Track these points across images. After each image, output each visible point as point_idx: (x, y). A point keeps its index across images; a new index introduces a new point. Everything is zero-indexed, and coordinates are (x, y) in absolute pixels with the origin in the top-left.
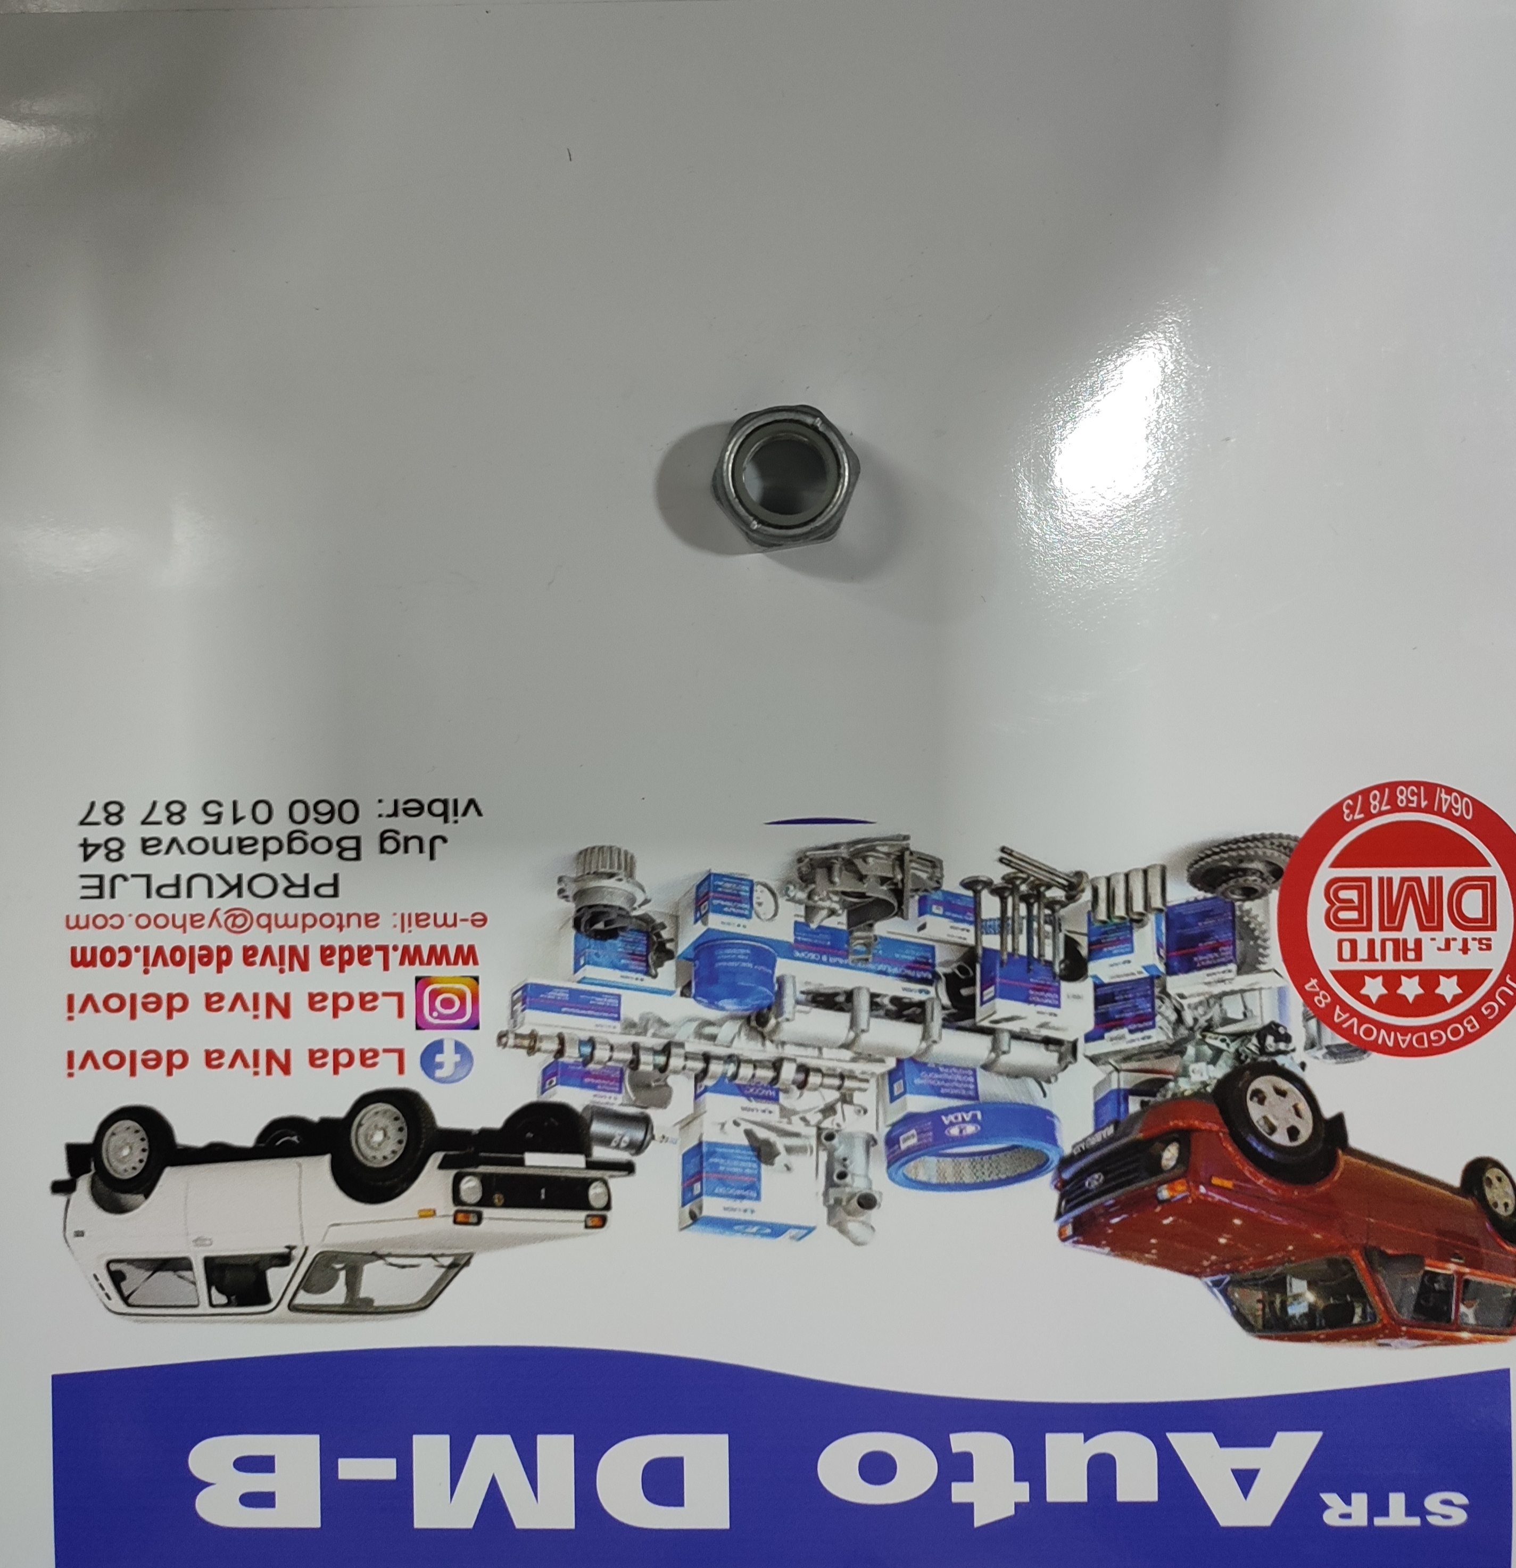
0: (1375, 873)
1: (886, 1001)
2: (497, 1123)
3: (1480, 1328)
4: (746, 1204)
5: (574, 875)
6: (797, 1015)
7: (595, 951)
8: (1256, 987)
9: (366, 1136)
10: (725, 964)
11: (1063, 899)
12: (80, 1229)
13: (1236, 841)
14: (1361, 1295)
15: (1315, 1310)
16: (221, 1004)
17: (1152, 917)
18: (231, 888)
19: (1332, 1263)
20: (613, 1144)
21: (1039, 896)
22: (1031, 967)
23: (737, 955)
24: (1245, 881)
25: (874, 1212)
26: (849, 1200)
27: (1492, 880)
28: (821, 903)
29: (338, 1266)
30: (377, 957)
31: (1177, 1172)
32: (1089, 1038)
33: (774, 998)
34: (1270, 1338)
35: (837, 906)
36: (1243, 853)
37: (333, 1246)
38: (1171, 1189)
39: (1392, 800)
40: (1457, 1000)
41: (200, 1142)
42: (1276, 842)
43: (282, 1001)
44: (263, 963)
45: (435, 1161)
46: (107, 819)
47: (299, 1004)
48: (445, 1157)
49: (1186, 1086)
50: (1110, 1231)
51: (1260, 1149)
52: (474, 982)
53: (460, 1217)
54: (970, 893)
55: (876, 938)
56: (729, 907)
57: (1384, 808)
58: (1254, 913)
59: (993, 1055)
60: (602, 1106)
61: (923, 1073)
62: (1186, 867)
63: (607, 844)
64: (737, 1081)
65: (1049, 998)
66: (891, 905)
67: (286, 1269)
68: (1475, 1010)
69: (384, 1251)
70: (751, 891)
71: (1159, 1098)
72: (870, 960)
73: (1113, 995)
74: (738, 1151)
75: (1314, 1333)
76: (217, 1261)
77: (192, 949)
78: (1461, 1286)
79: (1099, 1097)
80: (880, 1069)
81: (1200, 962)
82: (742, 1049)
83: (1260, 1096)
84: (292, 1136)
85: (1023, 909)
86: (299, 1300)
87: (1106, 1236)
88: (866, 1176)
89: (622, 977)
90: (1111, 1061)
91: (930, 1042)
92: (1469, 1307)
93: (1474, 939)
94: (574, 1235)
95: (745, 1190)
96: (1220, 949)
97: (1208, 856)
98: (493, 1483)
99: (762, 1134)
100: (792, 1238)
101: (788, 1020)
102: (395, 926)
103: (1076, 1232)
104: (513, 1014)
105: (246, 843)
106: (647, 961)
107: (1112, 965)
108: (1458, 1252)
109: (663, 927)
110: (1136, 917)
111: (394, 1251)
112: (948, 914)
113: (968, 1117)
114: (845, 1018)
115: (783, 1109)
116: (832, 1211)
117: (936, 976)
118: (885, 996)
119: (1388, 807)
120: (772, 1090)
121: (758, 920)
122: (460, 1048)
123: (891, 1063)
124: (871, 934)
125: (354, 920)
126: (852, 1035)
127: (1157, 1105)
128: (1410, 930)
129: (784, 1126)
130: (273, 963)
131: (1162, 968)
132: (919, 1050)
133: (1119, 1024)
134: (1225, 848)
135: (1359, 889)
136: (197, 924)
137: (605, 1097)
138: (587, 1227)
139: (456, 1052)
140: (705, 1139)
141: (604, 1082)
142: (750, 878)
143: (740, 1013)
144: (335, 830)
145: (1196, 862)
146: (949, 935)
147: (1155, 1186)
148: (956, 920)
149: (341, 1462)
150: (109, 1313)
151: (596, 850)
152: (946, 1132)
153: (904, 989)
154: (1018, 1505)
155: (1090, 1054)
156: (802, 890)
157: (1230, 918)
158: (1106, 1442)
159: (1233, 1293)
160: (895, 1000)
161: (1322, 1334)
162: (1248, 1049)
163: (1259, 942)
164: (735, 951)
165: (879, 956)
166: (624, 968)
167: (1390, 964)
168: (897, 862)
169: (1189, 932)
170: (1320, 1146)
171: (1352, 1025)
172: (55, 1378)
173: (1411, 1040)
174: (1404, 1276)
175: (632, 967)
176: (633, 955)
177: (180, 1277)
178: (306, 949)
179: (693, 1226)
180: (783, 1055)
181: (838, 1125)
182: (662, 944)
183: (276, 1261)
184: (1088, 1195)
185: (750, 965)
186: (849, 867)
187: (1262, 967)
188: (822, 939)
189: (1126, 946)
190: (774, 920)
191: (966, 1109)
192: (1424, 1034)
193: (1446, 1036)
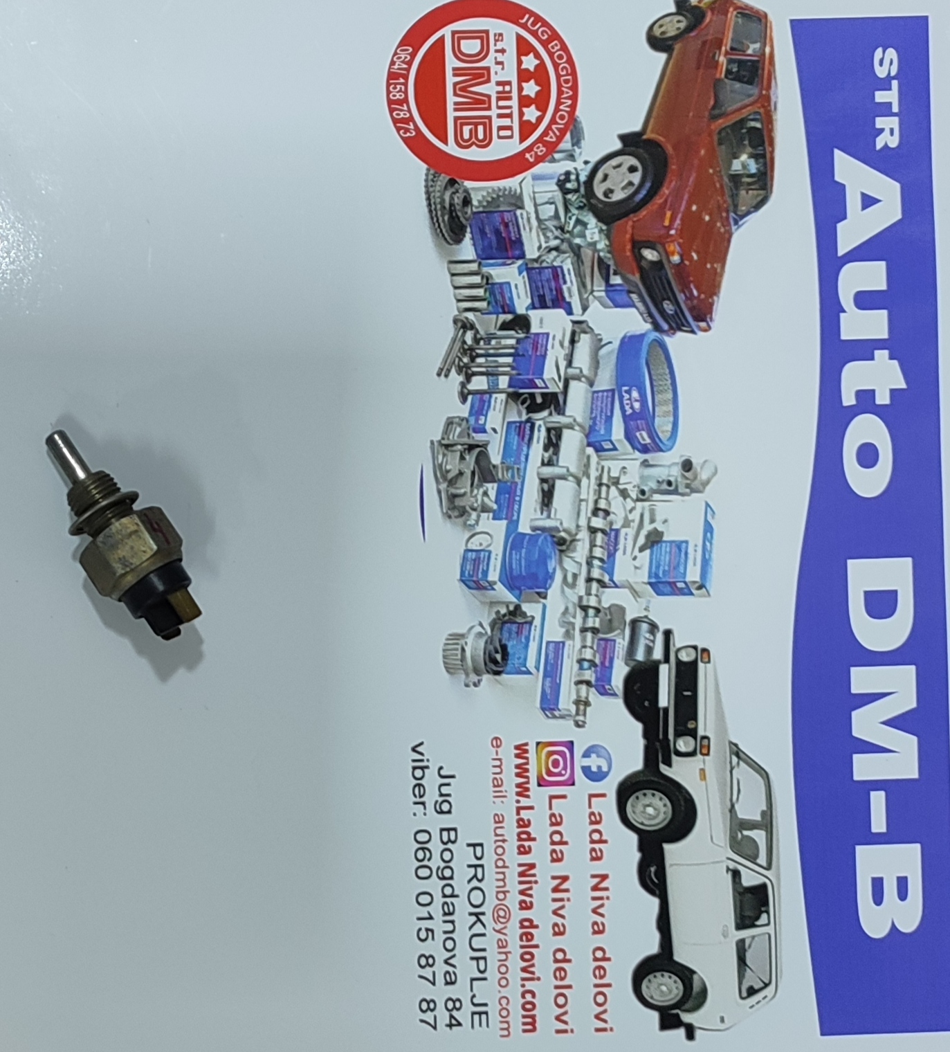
0: (451, 114)
1: (546, 455)
2: (638, 727)
3: (763, 40)
4: (690, 550)
5: (463, 676)
6: (558, 517)
7: (516, 660)
8: (532, 195)
9: (650, 819)
10: (523, 569)
11: (473, 332)
12: (719, 1020)
13: (430, 211)
14: (742, 122)
15: (754, 154)
16: (560, 925)
17: (485, 270)
18: (479, 920)
19: (720, 144)
20: (651, 644)
21: (471, 349)
22: (521, 353)
23: (516, 559)
24: (458, 204)
25: (694, 461)
26: (687, 478)
27: (454, 33)
28: (479, 502)
29: (740, 836)
30: (525, 814)
31: (661, 249)
32: (570, 312)
33: (546, 534)
34: (772, 185)
35: (481, 491)
36: (439, 207)
37: (726, 840)
38: (673, 254)
39: (400, 102)
40: (538, 56)
41: (656, 937)
42: (430, 183)
43: (557, 882)
44: (531, 896)
45: (665, 770)
46: (432, 1010)
47: (559, 868)
48: (664, 763)
49: (601, 246)
50: (703, 296)
51: (644, 192)
52: (540, 746)
53: (705, 751)
54: (470, 398)
55: (502, 463)
56: (483, 566)
57: (405, 108)
58: (480, 198)
59: (583, 379)
60: (625, 653)
61: (597, 428)
62: (451, 247)
63: (441, 653)
64: (605, 558)
65: (542, 341)
67: (742, 873)
68: (545, 44)
69: (729, 803)
70: (472, 551)
71: (611, 263)
72: (518, 466)
73: (539, 296)
74: (654, 557)
75: (768, 156)
76: (738, 921)
77: (522, 947)
78: (734, 52)
79: (611, 304)
80: (594, 459)
81: (515, 235)
82: (582, 556)
83: (608, 192)
84: (650, 871)
85: (480, 360)
86: (764, 864)
87: (707, 298)
88: (669, 466)
89: (534, 640)
90: (585, 296)
91: (575, 424)
92: (748, 47)
93: (495, 45)
94: (715, 671)
95: (680, 550)
96: (506, 221)
97: (441, 231)
98: (885, 723)
99: (641, 540)
100: (713, 517)
101: (561, 524)
102: (502, 802)
103: (703, 320)
104: (562, 717)
106: (523, 623)
107: (519, 297)
108: (711, 55)
109: (498, 612)
110: (485, 281)
111: (729, 797)
112: (484, 412)
113: (627, 396)
114: (558, 483)
115: (623, 526)
116: (694, 491)
117: (529, 420)
118: (543, 456)
119: (405, 105)
120: (611, 533)
121: (492, 546)
122: (586, 755)
123: (590, 451)
124: (500, 466)
125: (499, 831)
126: (570, 478)
127: (616, 264)
128: (490, 89)
129: (635, 525)
130: (531, 888)
131: (520, 262)
132: (581, 432)
133: (559, 291)
134: (435, 219)
135: (462, 125)
136: (504, 944)
137: (618, 651)
138: (709, 662)
139: (590, 757)
140: (646, 580)
141: (608, 652)
142: (462, 552)
143: (557, 557)
144: (436, 846)
145: (445, 239)
146: (500, 411)
147: (671, 265)
148: (489, 406)
149: (875, 829)
150: (775, 997)
151: (446, 660)
152: (638, 411)
153: (538, 442)
154: (891, 358)
155: (581, 312)
156: (470, 515)
157: (484, 215)
158: (846, 299)
159: (742, 211)
160: (546, 449)
161: (768, 149)
162: (576, 200)
163: (501, 194)
164: (514, 562)
165: (515, 460)
166: (528, 638)
167: (514, 103)
168: (450, 448)
169: (494, 243)
170: (641, 151)
171: (557, 128)
172: (822, 1034)
173: (567, 88)
174: (728, 93)
175: (527, 633)
176: (519, 632)
177: (750, 946)
178: (520, 865)
179: (708, 588)
180: (586, 526)
181: (634, 487)
182: (511, 613)
183: (737, 880)
184: (678, 311)
185: (524, 551)
186: (453, 482)
187: (519, 191)
188: (505, 500)
189: (505, 287)
190: (492, 535)
191: (621, 398)
192: (562, 78)
193: (563, 63)
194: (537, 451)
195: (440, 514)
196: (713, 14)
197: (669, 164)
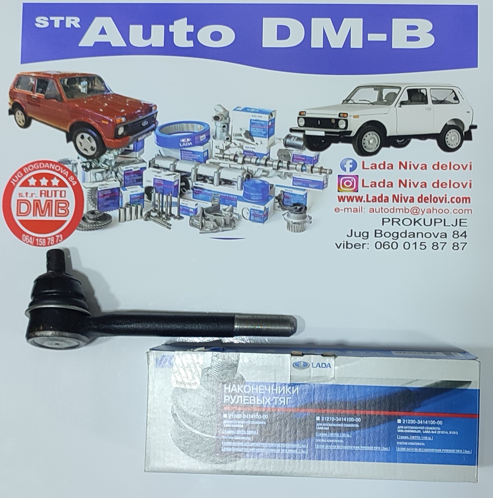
0: (53, 218)
1: (209, 182)
2: (333, 145)
3: (29, 77)
4: (254, 118)
5: (306, 224)
7: (300, 199)
8: (92, 183)
9: (375, 142)
10: (259, 195)
11: (151, 212)
12: (468, 114)
13: (96, 229)
14: (65, 87)
15: (79, 83)
16: (421, 184)
17: (124, 206)
18: (417, 221)
19: (73, 97)
20: (296, 138)
21: (159, 213)
22: (162, 191)
24: (94, 217)
25: (214, 115)
26: (222, 119)
27: (18, 215)
28: (228, 213)
29: (385, 101)
30: (370, 199)
31: (119, 126)
32: (145, 168)
33: (244, 183)
34: (93, 75)
35: (223, 212)
36: (94, 225)
37: (387, 107)
38: (121, 120)
39: (47, 241)
40: (30, 178)
41: (429, 140)
42: (84, 229)
43: (401, 185)
44: (408, 197)
45: (354, 133)
46: (458, 244)
47: (396, 184)
48: (350, 134)
49: (116, 153)
50: (141, 108)
51: (93, 133)
52: (339, 190)
53: (346, 115)
54: (181, 215)
55: (211, 202)
58: (92, 206)
59: (175, 164)
60: (299, 150)
61: (198, 158)
62: (113, 221)
63: (296, 233)
64: (256, 157)
65: (157, 181)
66: (205, 211)
67: (402, 100)
68: (25, 174)
69: (370, 105)
70: (250, 217)
71: (124, 149)
72: (213, 195)
73: (137, 182)
74: (257, 135)
75: (80, 76)
76: (423, 103)
77: (431, 202)
78: (33, 90)
79: (142, 150)
80: (211, 160)
81: (109, 191)
82: (255, 167)
83: (92, 149)
84: (399, 142)
85: (164, 210)
86: (399, 90)
87: (142, 106)
88: (216, 126)
89: (292, 191)
90: (138, 161)
91: (195, 168)
92: (32, 83)
93: (24, 197)
94: (310, 109)
95: (255, 123)
96: (102, 195)
97: (105, 225)
98: (337, 32)
99: (249, 141)
100: (240, 107)
101: (240, 176)
102: (364, 209)
103: (151, 108)
104: (327, 180)
105: (412, 236)
106: (284, 196)
107: (137, 191)
108: (34, 100)
109: (278, 207)
110: (129, 206)
111: (367, 105)
112: (188, 209)
113: (184, 144)
114: (222, 177)
115: (242, 148)
116: (228, 116)
117: (193, 189)
118: (209, 183)
119: (48, 239)
120: (245, 154)
121: (248, 208)
122: (344, 169)
123: (207, 162)
124: (213, 203)
125: (377, 211)
126: (220, 171)
127: (124, 147)
128: (43, 200)
129: (242, 143)
130: (404, 197)
131: (121, 190)
132: (199, 166)
133: (135, 172)
134: (100, 227)
135: (58, 213)
136: (429, 210)
137: (298, 153)
138: (305, 112)
139: (346, 168)
140: (267, 139)
141: (299, 158)
142: (250, 221)
143: (255, 179)
144: (383, 240)
145: (109, 223)
146: (188, 202)
147: (126, 121)
148: (185, 207)
149: (385, 40)
150: (459, 87)
151: (299, 231)
152: (191, 140)
153: (203, 185)
154: (173, 24)
155: (145, 163)
156: (234, 217)
157: (99, 205)
158: (145, 43)
159: (104, 88)
160: (206, 182)
161: (77, 76)
162: (95, 163)
163: (90, 197)
164: (256, 198)
165: (210, 196)
166: (291, 194)
167: (50, 189)
168: (204, 225)
169: (113, 201)
170: (74, 133)
171: (63, 170)
172: (477, 67)
173: (45, 165)
174: (51, 93)
175: (289, 194)
176: (288, 198)
177: (435, 98)
178: (393, 202)
179: (272, 111)
180: (242, 165)
181: (225, 143)
182: (279, 201)
183: (406, 103)
184: (147, 119)
185: (251, 194)
186: (218, 224)
187: (89, 189)
188: (228, 202)
189: (132, 197)
190: (243, 208)
191: (184, 147)
192: (41, 167)
193: (33, 167)
194: (206, 186)
195: (234, 231)
196: (16, 98)
197: (81, 121)
